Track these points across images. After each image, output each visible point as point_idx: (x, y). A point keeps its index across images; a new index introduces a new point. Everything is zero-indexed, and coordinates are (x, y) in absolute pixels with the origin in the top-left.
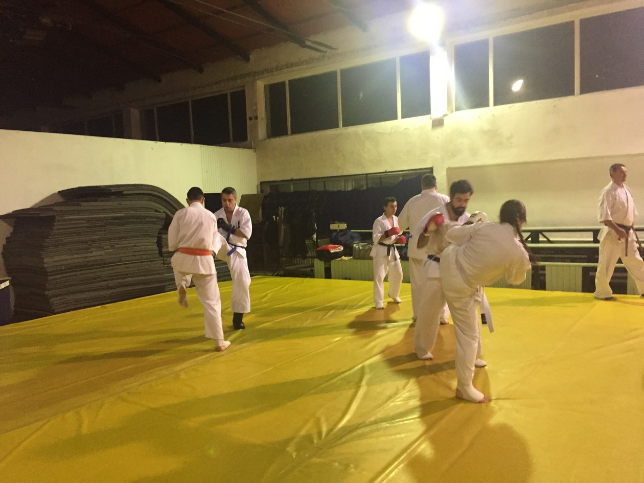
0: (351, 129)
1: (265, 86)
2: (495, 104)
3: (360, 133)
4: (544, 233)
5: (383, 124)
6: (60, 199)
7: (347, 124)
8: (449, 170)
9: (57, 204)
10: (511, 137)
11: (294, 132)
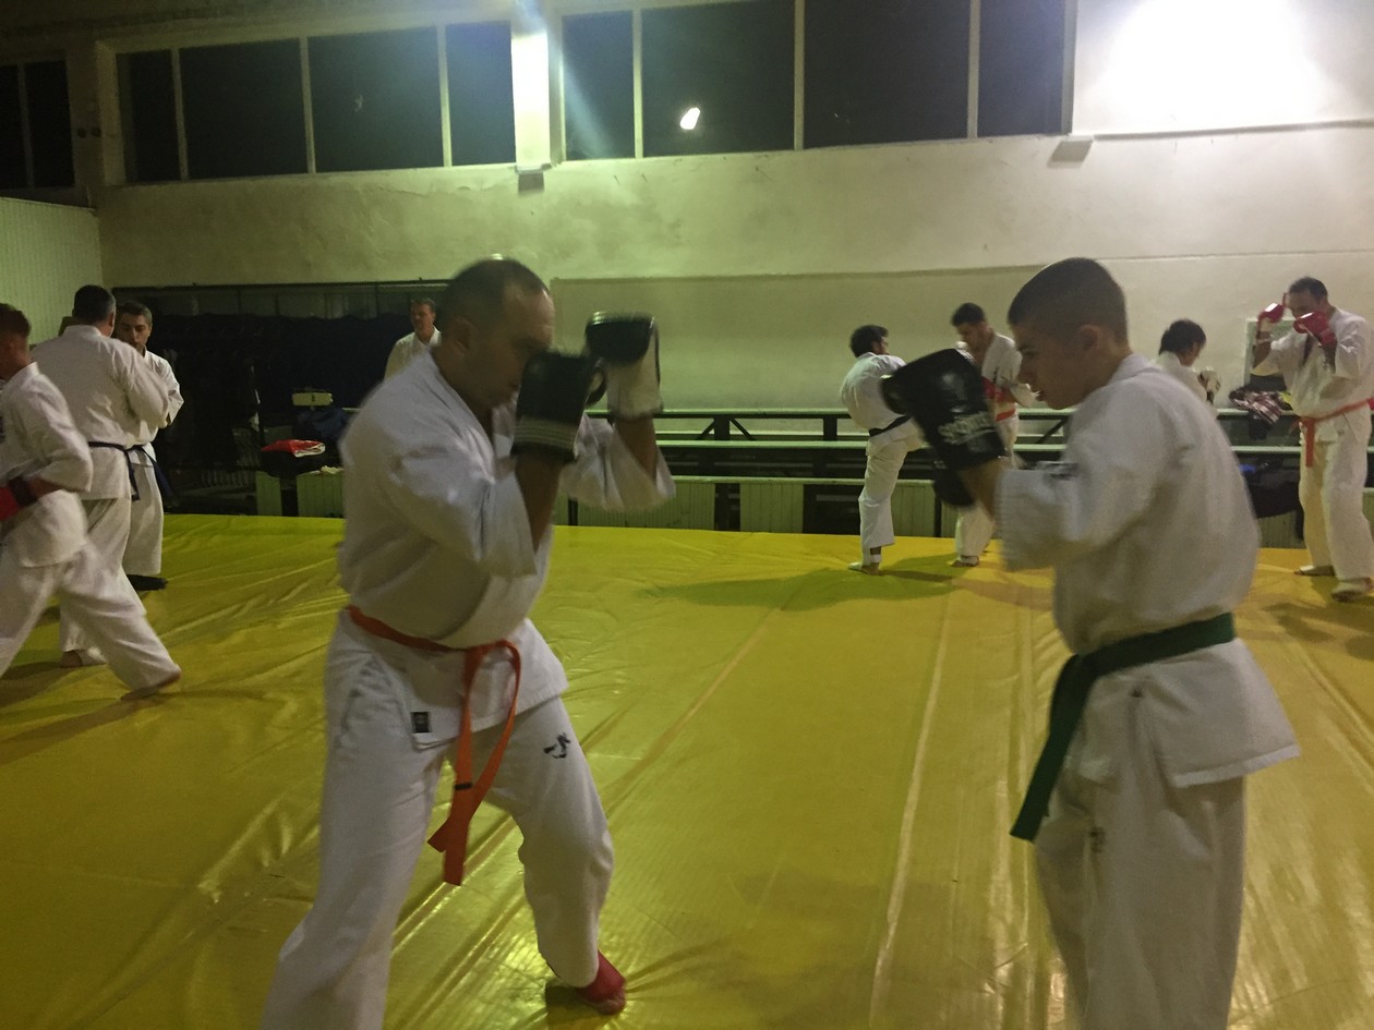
0: (338, 179)
1: (118, 56)
2: (646, 154)
3: (359, 189)
4: (738, 420)
5: (411, 173)
7: (326, 166)
8: (559, 284)
11: (196, 175)
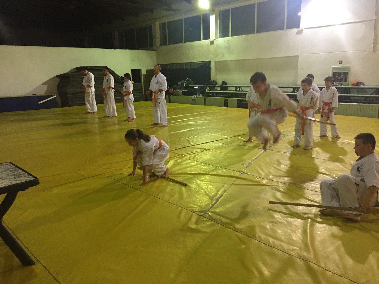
0: (186, 44)
1: (160, 24)
2: (231, 36)
3: (188, 45)
4: (242, 88)
5: (196, 42)
6: (76, 71)
7: (185, 42)
8: (216, 62)
9: (74, 72)
10: (234, 50)
11: (169, 44)
